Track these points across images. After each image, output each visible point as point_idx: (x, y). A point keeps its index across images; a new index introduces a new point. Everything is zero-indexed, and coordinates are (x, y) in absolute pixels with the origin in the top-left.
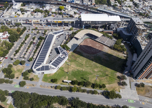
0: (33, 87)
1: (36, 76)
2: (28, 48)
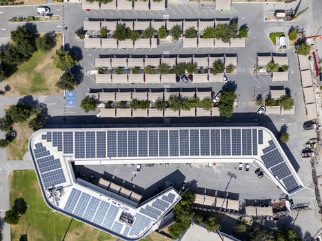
1: (27, 147)
2: (151, 70)
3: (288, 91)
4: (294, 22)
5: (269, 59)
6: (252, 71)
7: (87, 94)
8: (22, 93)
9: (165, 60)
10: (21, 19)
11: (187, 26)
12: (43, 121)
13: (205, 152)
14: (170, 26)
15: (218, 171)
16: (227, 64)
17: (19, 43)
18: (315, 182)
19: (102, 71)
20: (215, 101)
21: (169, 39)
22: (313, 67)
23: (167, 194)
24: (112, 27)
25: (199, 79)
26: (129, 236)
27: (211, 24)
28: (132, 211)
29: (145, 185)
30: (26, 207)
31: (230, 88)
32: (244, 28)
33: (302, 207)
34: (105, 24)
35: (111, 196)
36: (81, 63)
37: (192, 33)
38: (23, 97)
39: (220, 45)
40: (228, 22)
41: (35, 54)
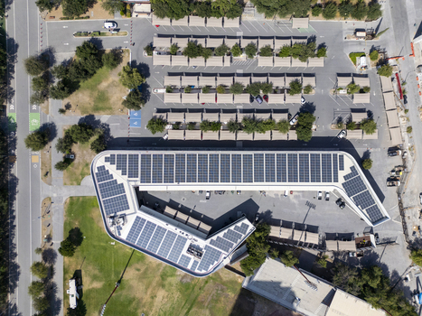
0: (41, 174)
1: (86, 170)
2: (223, 89)
3: (370, 114)
4: (375, 42)
5: (349, 80)
6: (331, 92)
7: (154, 114)
8: (83, 112)
9: (238, 79)
10: (86, 34)
11: (262, 44)
12: (106, 142)
13: (282, 178)
14: (245, 43)
15: (295, 201)
16: (304, 85)
17: (86, 59)
18: (403, 214)
19: (170, 90)
20: (292, 123)
21: (243, 57)
22: (396, 89)
23: (239, 224)
24: (183, 44)
25: (275, 100)
26: (197, 271)
27: (288, 42)
28: (202, 243)
29: (214, 215)
30: (82, 238)
31: (307, 110)
32: (322, 47)
33: (389, 242)
34: (175, 40)
35: (178, 226)
36: (148, 81)
37: (267, 52)
38: (84, 116)
39: (297, 64)
40: (306, 41)
41: (99, 71)
